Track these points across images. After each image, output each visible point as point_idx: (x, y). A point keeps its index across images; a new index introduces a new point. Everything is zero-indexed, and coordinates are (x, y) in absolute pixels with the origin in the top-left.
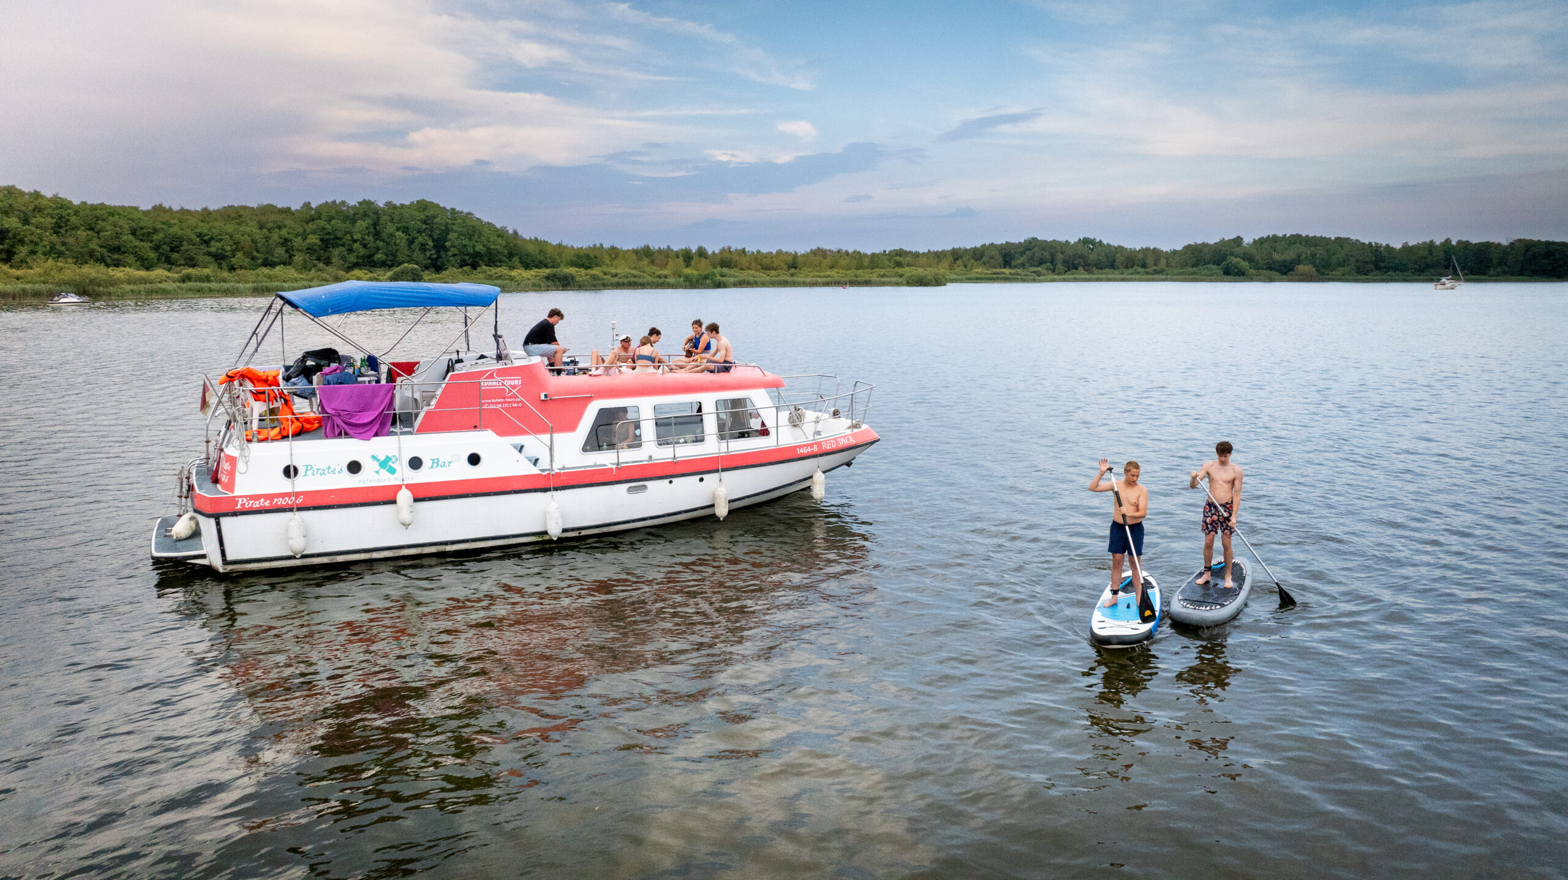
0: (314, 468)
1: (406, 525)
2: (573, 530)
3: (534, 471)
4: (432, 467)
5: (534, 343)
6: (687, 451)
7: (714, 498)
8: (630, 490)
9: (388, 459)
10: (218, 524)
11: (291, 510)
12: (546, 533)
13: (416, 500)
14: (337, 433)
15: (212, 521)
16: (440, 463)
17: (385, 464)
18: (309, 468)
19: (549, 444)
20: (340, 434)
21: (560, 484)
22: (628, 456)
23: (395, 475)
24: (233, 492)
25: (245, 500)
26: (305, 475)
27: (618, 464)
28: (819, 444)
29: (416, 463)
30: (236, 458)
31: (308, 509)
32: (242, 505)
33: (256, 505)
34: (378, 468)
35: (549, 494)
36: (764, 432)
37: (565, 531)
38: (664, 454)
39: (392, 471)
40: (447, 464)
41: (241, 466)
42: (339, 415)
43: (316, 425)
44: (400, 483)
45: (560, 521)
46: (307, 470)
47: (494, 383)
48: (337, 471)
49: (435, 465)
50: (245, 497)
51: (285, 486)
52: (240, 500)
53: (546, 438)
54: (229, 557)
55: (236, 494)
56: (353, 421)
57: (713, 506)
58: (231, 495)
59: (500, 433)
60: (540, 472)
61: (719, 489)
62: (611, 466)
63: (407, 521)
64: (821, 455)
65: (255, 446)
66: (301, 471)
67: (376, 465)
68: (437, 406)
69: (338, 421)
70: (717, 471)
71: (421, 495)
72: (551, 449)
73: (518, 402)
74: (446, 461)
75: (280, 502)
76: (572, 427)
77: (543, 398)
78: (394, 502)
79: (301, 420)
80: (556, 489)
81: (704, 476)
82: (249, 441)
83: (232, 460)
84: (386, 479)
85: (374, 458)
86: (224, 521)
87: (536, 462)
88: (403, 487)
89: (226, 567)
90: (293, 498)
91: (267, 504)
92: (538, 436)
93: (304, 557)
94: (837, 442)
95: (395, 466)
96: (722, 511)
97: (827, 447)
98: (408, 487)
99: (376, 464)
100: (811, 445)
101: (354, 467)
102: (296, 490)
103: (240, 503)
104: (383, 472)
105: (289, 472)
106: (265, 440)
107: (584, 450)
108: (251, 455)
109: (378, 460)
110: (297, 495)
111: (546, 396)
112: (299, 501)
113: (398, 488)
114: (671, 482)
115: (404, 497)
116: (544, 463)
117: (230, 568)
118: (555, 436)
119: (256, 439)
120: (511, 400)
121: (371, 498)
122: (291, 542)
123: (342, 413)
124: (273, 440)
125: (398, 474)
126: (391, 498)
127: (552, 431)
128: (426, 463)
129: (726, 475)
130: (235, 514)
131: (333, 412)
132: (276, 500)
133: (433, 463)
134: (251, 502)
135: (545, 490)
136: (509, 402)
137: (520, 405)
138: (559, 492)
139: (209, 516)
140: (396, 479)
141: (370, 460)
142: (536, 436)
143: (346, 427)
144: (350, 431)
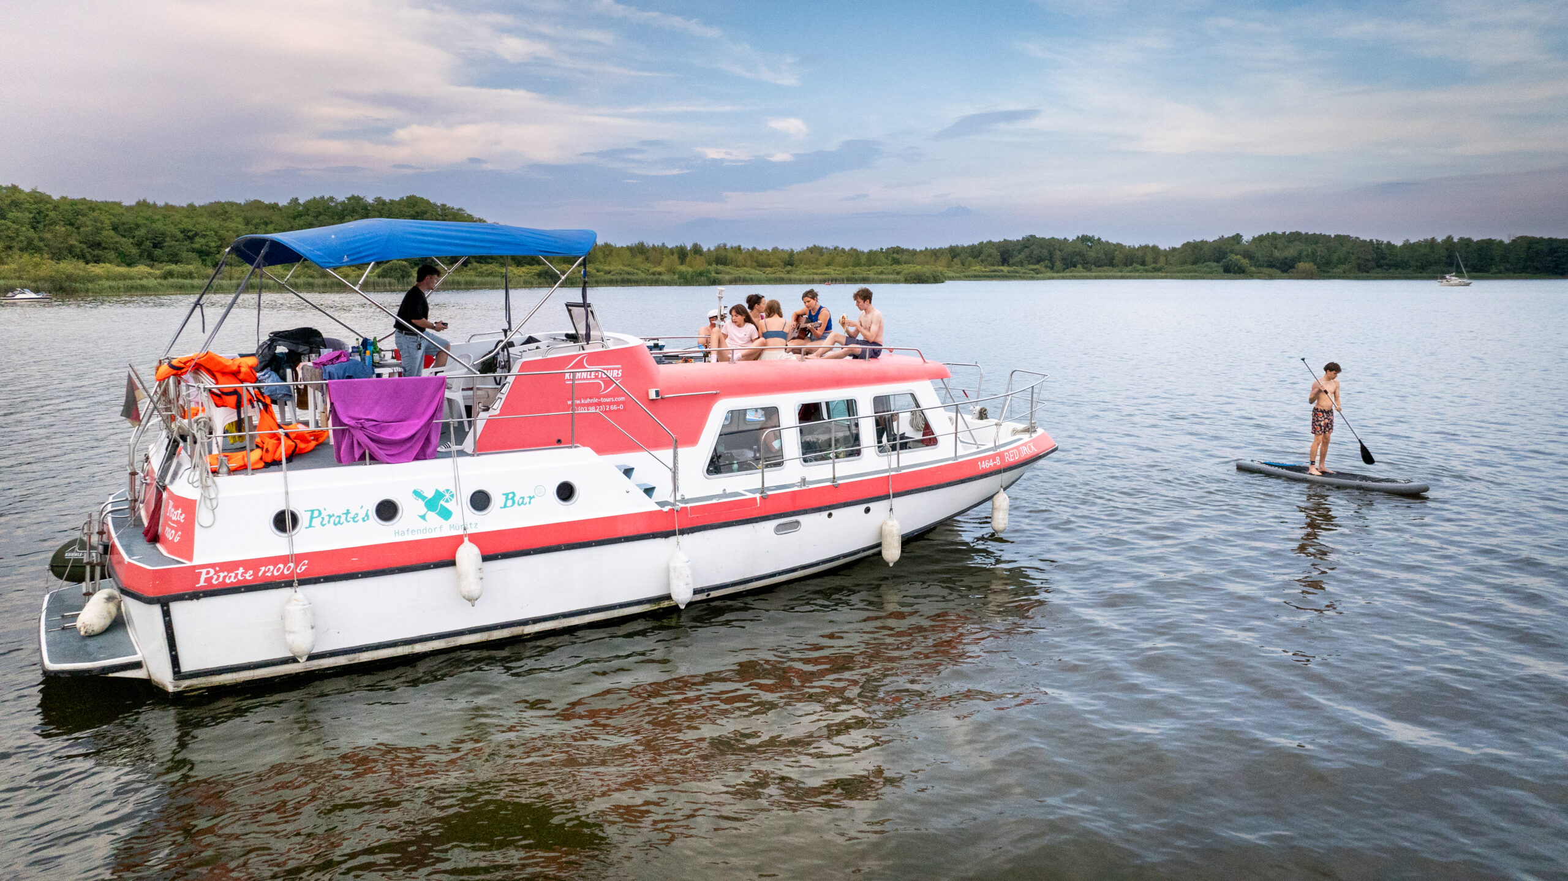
0: (324, 514)
1: (472, 600)
3: (649, 505)
4: (505, 506)
6: (847, 469)
7: (881, 534)
8: (779, 529)
9: (439, 495)
10: (166, 614)
11: (289, 584)
12: (668, 597)
13: (486, 559)
14: (357, 456)
15: (157, 610)
16: (516, 499)
17: (435, 503)
18: (316, 514)
19: (671, 466)
20: (362, 458)
22: (776, 479)
23: (451, 521)
24: (190, 559)
25: (212, 572)
26: (310, 526)
27: (763, 490)
28: (1001, 455)
29: (480, 501)
30: (195, 501)
31: (315, 580)
32: (206, 580)
33: (231, 579)
34: (423, 510)
35: (672, 540)
36: (929, 439)
37: (696, 592)
38: (820, 473)
39: (446, 514)
40: (527, 500)
41: (203, 515)
42: (363, 428)
44: (461, 532)
45: (690, 580)
46: (312, 518)
48: (360, 518)
49: (510, 503)
50: (213, 566)
51: (277, 545)
52: (204, 571)
53: (666, 454)
54: (186, 667)
55: (196, 561)
56: (384, 436)
57: (879, 545)
58: (188, 564)
59: (600, 450)
60: (658, 508)
61: (890, 523)
62: (750, 496)
63: (475, 594)
64: (1006, 470)
65: (223, 480)
66: (303, 519)
67: (420, 506)
68: (502, 412)
69: (360, 436)
70: (887, 497)
71: (491, 552)
72: (675, 473)
73: (618, 404)
74: (526, 496)
75: (271, 572)
76: (691, 438)
77: (653, 396)
78: (452, 563)
79: (292, 436)
80: (682, 532)
81: (871, 505)
82: (215, 472)
83: (188, 506)
84: (437, 528)
85: (417, 494)
86: (176, 608)
87: (649, 491)
88: (466, 539)
89: (179, 682)
90: (292, 565)
91: (249, 576)
92: (655, 453)
93: (312, 657)
94: (1019, 451)
95: (449, 506)
96: (892, 553)
97: (1011, 459)
98: (475, 538)
99: (421, 503)
100: (993, 457)
101: (387, 510)
102: (297, 551)
103: (203, 577)
104: (432, 516)
105: (284, 522)
106: (242, 469)
107: (708, 471)
108: (221, 495)
109: (423, 498)
110: (298, 558)
111: (657, 393)
112: (302, 568)
113: (458, 540)
114: (830, 515)
115: (468, 554)
116: (664, 492)
117: (186, 683)
118: (680, 451)
119: (224, 469)
120: (608, 400)
121: (414, 559)
122: (290, 638)
123: (367, 424)
124: (253, 470)
125: (456, 519)
126: (445, 556)
127: (676, 444)
128: (497, 500)
129: (897, 502)
130: (195, 596)
131: (352, 423)
132: (263, 569)
133: (507, 499)
134: (222, 575)
135: (667, 535)
136: (606, 404)
137: (621, 407)
138: (686, 536)
139: (150, 601)
140: (452, 527)
141: (412, 498)
142: (652, 452)
143: (372, 445)
144: (380, 453)
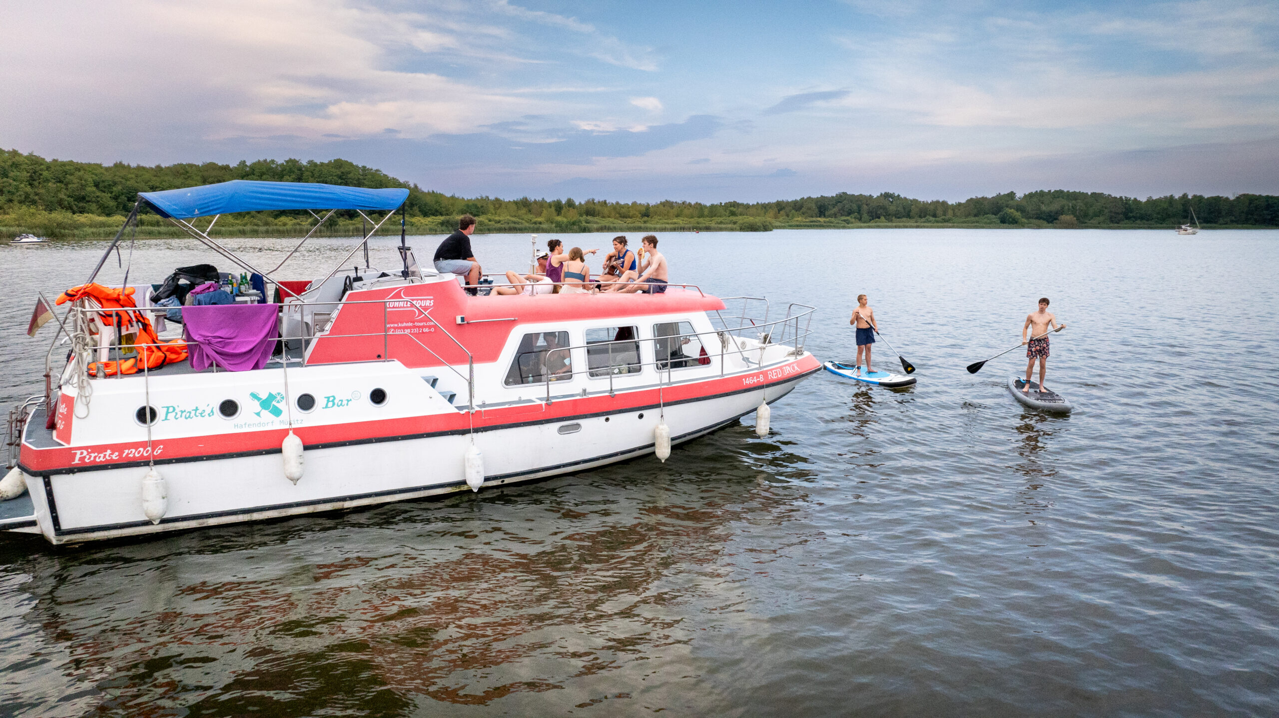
0: (177, 410)
1: (295, 480)
2: (495, 478)
3: (451, 409)
4: (327, 407)
5: (446, 258)
6: (624, 383)
7: (654, 436)
8: (561, 430)
9: (271, 397)
10: (48, 484)
11: (146, 464)
12: (464, 483)
13: (306, 448)
14: (206, 365)
15: (40, 481)
16: (336, 401)
17: (268, 403)
18: (171, 410)
19: (468, 377)
20: (211, 367)
21: (480, 425)
22: (560, 390)
23: (282, 417)
24: (68, 442)
25: (85, 453)
26: (166, 419)
27: (548, 399)
28: (765, 374)
29: (306, 402)
30: (73, 398)
31: (169, 462)
32: (80, 459)
33: (101, 459)
34: (258, 408)
35: (468, 437)
36: (704, 360)
37: (487, 479)
38: (600, 386)
39: (277, 412)
40: (345, 402)
41: (79, 409)
42: (210, 344)
43: (184, 355)
44: (287, 427)
45: (481, 469)
46: (167, 413)
47: (401, 304)
48: (206, 413)
49: (330, 404)
50: (86, 448)
51: (139, 433)
52: (79, 452)
53: (464, 369)
54: (65, 525)
55: (73, 444)
56: (226, 350)
57: (653, 445)
58: (67, 446)
59: (409, 364)
60: (456, 411)
61: (661, 427)
62: (539, 402)
63: (296, 475)
64: (768, 386)
65: (100, 384)
66: (161, 414)
67: (256, 406)
68: (332, 331)
69: (207, 350)
70: (658, 406)
71: (313, 441)
72: (471, 384)
73: (430, 327)
74: (344, 399)
75: (133, 453)
76: (492, 355)
77: (459, 321)
78: (279, 451)
79: (164, 349)
80: (476, 431)
81: (644, 412)
82: (93, 376)
83: (69, 401)
84: (269, 423)
85: (254, 396)
86: (56, 480)
87: (451, 398)
88: (291, 432)
89: (61, 537)
90: (149, 449)
91: (115, 456)
92: (455, 367)
93: (163, 521)
94: (782, 370)
95: (281, 406)
96: (663, 452)
97: (773, 377)
98: (298, 432)
99: (256, 404)
100: (757, 375)
101: (229, 408)
102: (154, 438)
103: (78, 456)
104: (266, 414)
105: (145, 415)
106: (113, 375)
107: (507, 383)
108: (94, 394)
109: (258, 399)
110: (155, 444)
111: (463, 319)
112: (158, 452)
113: (284, 433)
114: (607, 420)
115: (292, 444)
116: (462, 399)
117: (66, 538)
118: (476, 366)
119: (102, 374)
120: (422, 324)
121: (250, 446)
122: (146, 505)
123: (214, 341)
124: (124, 374)
125: (284, 416)
126: (273, 445)
127: (472, 361)
128: (320, 402)
129: (667, 410)
130: (71, 471)
131: (201, 339)
132: (126, 451)
133: (328, 401)
134: (93, 455)
135: (463, 432)
136: (419, 327)
137: (432, 330)
138: (480, 434)
139: (34, 474)
140: (281, 422)
141: (249, 399)
142: (452, 367)
143: (218, 357)
144: (223, 362)
